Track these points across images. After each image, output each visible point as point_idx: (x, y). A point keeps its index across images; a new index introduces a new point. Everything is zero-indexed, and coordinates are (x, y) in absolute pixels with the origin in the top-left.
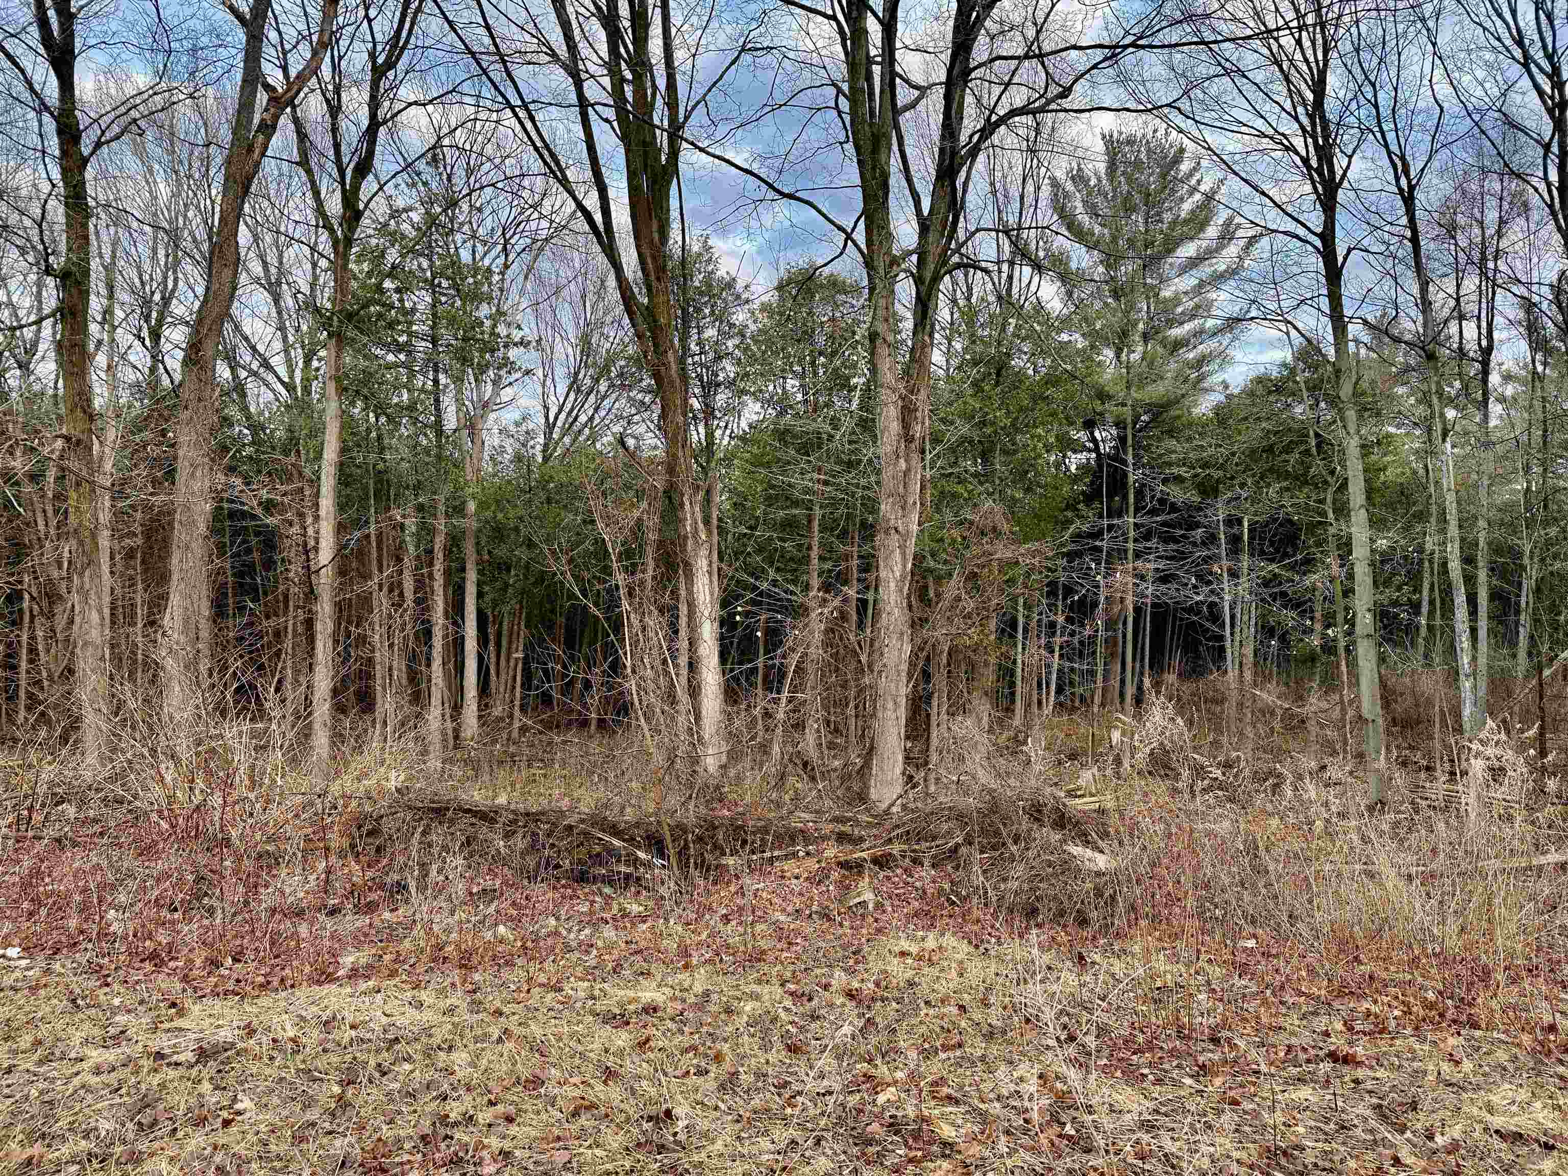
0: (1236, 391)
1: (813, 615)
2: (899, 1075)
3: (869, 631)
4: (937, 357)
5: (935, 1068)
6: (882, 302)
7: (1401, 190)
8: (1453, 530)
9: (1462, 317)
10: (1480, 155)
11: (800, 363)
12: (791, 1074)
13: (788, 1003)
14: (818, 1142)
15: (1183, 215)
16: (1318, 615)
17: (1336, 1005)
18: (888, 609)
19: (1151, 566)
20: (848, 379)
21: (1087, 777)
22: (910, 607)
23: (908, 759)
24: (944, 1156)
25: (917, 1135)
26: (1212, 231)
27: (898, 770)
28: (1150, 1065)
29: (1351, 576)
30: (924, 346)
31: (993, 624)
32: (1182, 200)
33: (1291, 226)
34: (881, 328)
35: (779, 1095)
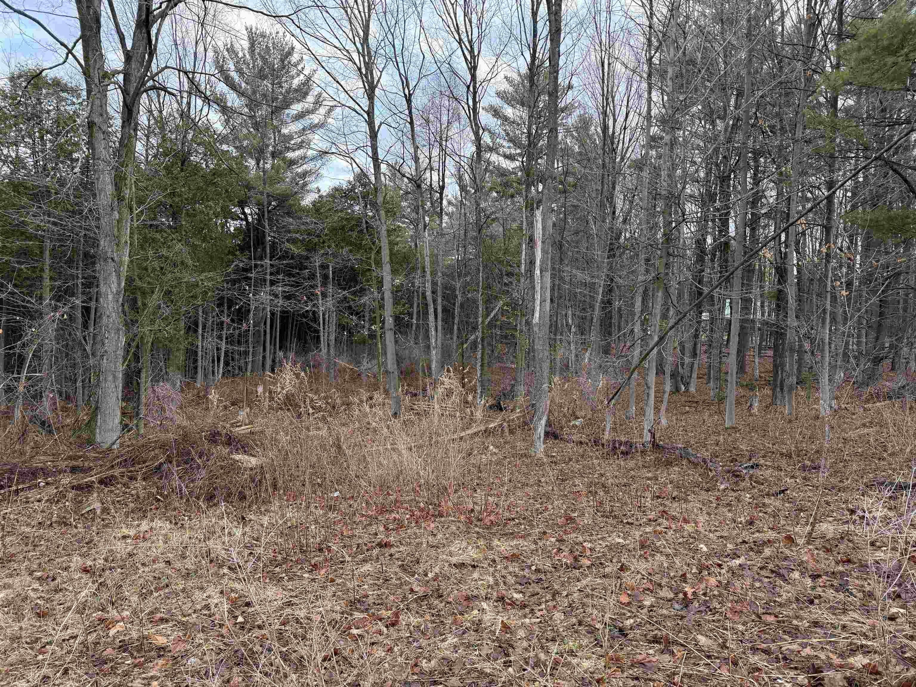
0: (324, 194)
1: (46, 318)
2: (126, 613)
3: (92, 329)
4: (139, 147)
5: (150, 603)
6: (97, 102)
7: (405, 95)
8: (428, 277)
9: (432, 169)
10: (440, 85)
11: (30, 137)
12: (41, 632)
13: (36, 585)
14: (66, 672)
15: (294, 86)
16: (367, 319)
17: (380, 518)
18: (108, 313)
19: (280, 289)
20: (71, 153)
21: (242, 415)
22: (124, 312)
23: (123, 414)
24: (159, 656)
25: (139, 649)
26: (310, 99)
27: (117, 421)
28: (285, 571)
29: (383, 299)
30: (130, 137)
31: (182, 324)
32: (293, 78)
33: (352, 104)
34: (97, 120)
35: (32, 648)
